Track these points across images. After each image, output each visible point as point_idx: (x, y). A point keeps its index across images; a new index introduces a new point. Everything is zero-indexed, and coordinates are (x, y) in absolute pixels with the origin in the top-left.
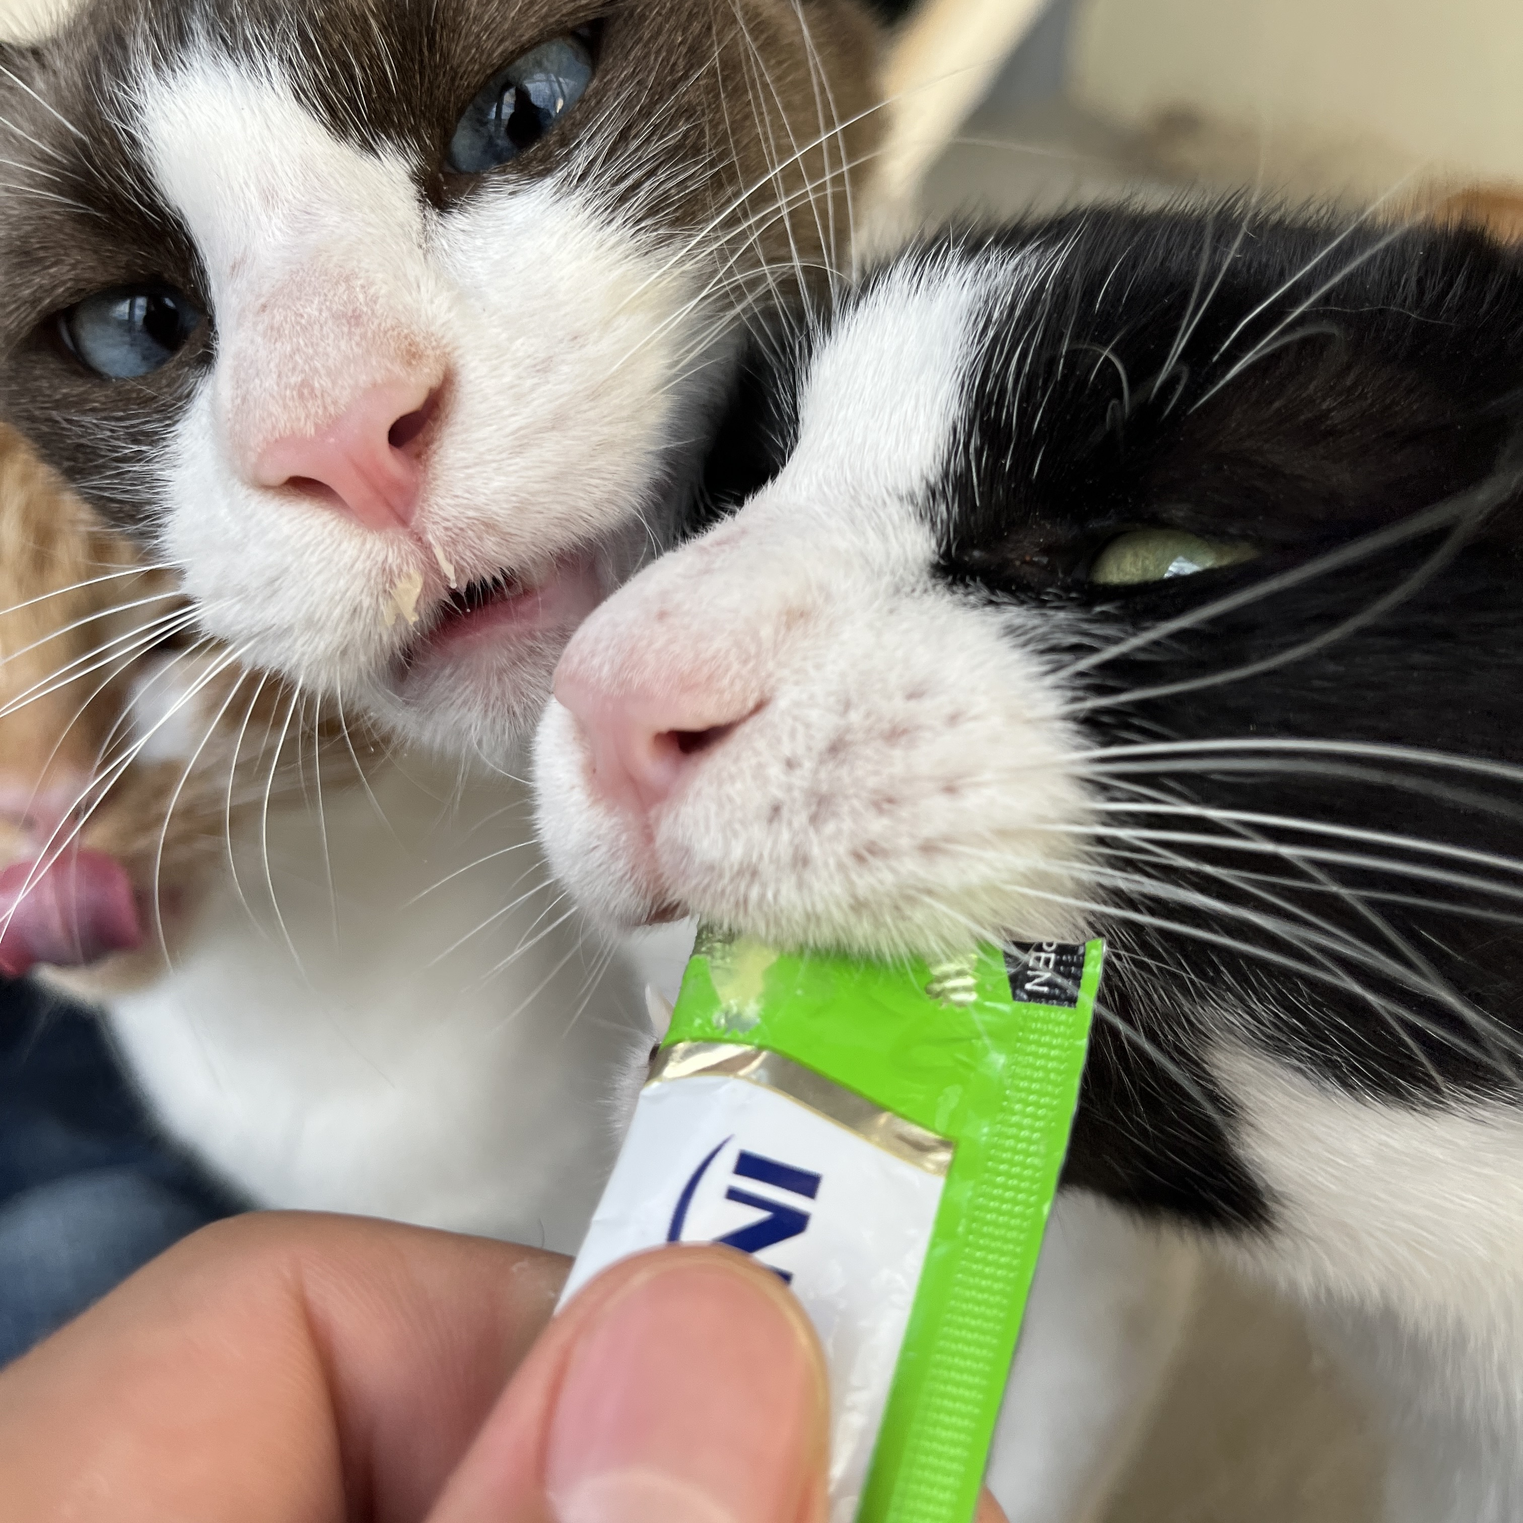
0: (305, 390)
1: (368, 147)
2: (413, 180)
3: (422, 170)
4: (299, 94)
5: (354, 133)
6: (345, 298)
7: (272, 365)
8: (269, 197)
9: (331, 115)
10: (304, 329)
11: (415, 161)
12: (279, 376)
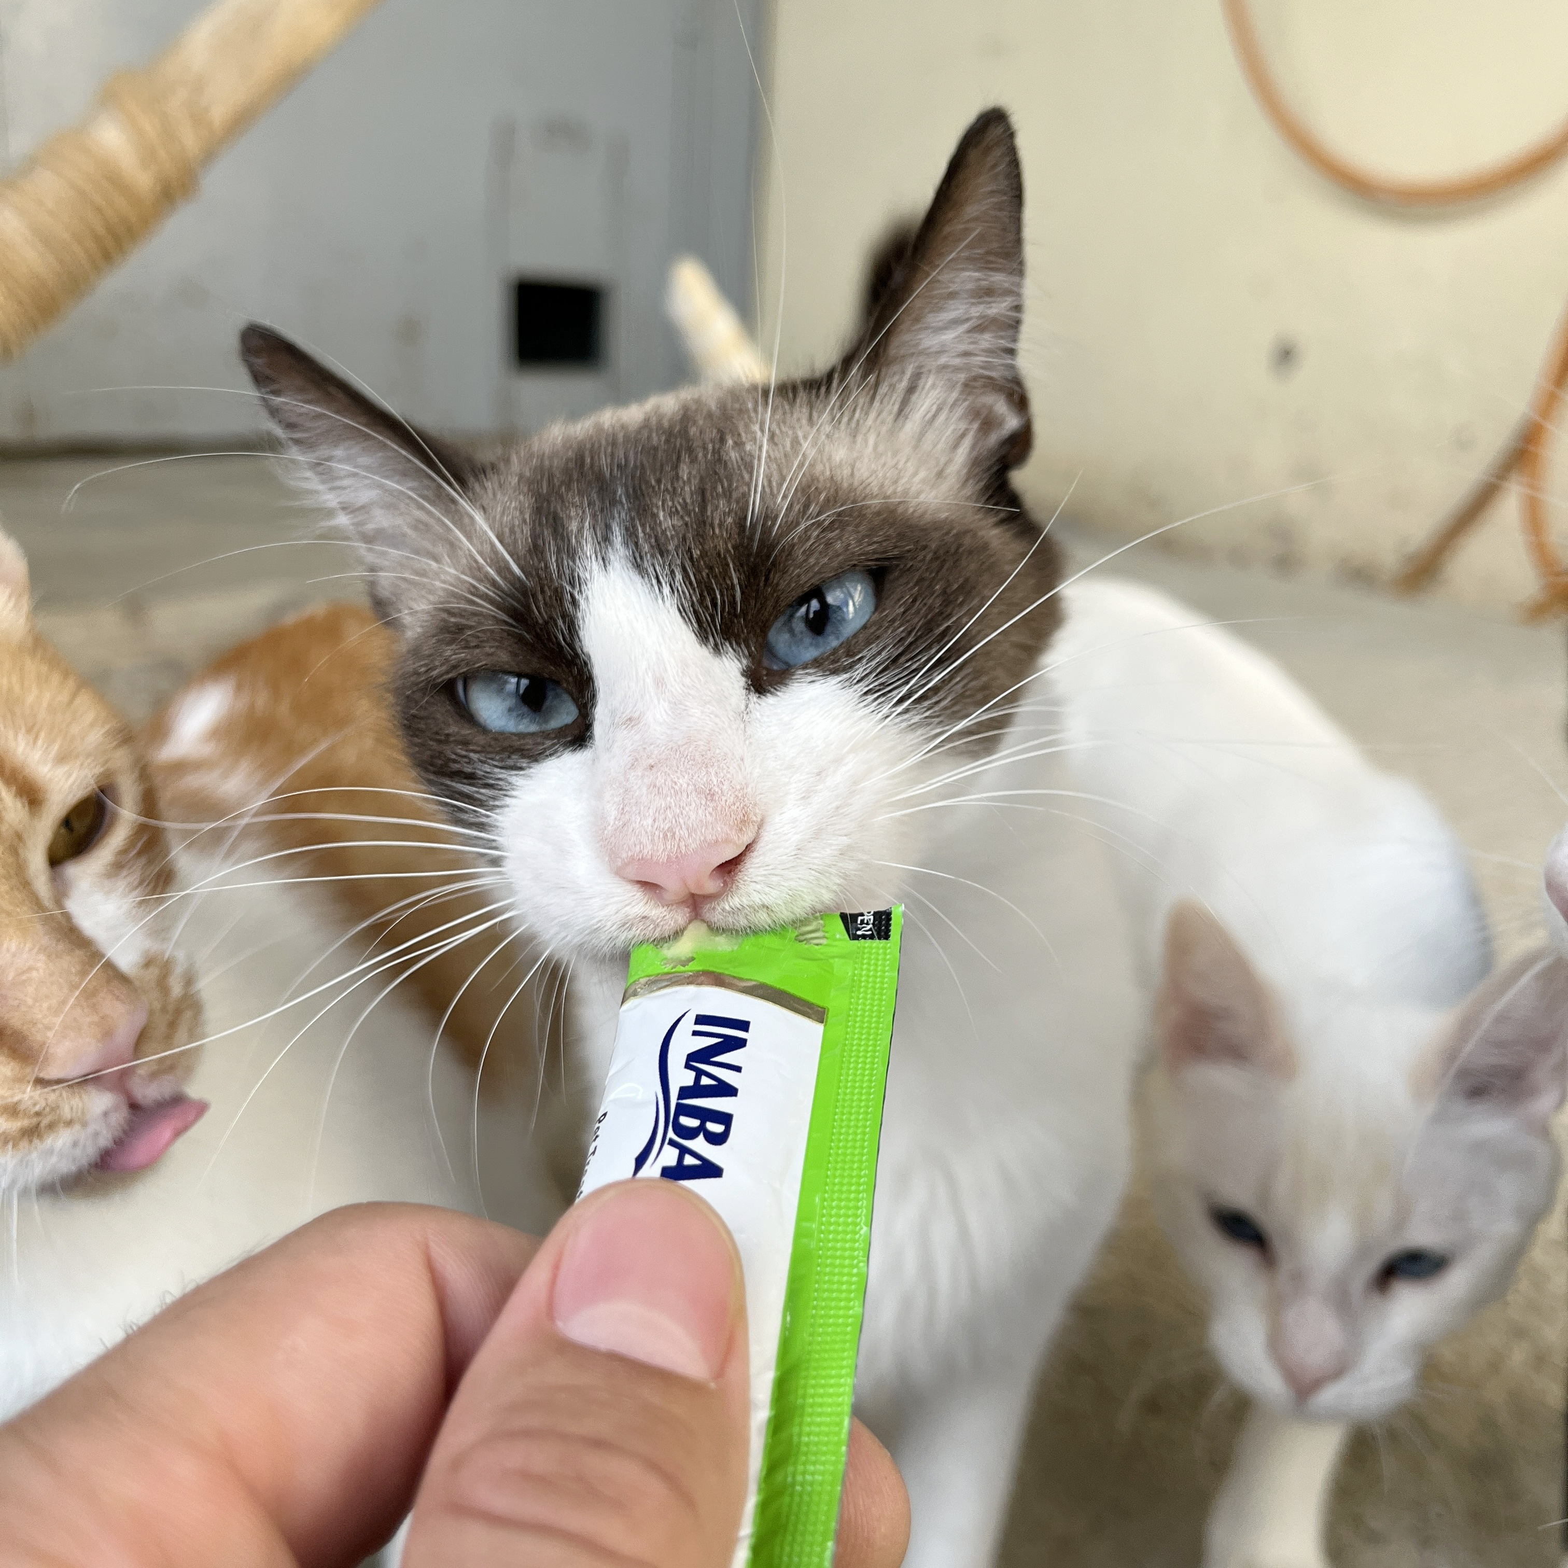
0: (669, 834)
1: (717, 650)
2: (743, 675)
3: (748, 667)
4: (682, 611)
5: (711, 639)
6: (705, 779)
7: (651, 811)
8: (660, 682)
9: (699, 625)
10: (676, 793)
11: (745, 662)
12: (654, 821)
